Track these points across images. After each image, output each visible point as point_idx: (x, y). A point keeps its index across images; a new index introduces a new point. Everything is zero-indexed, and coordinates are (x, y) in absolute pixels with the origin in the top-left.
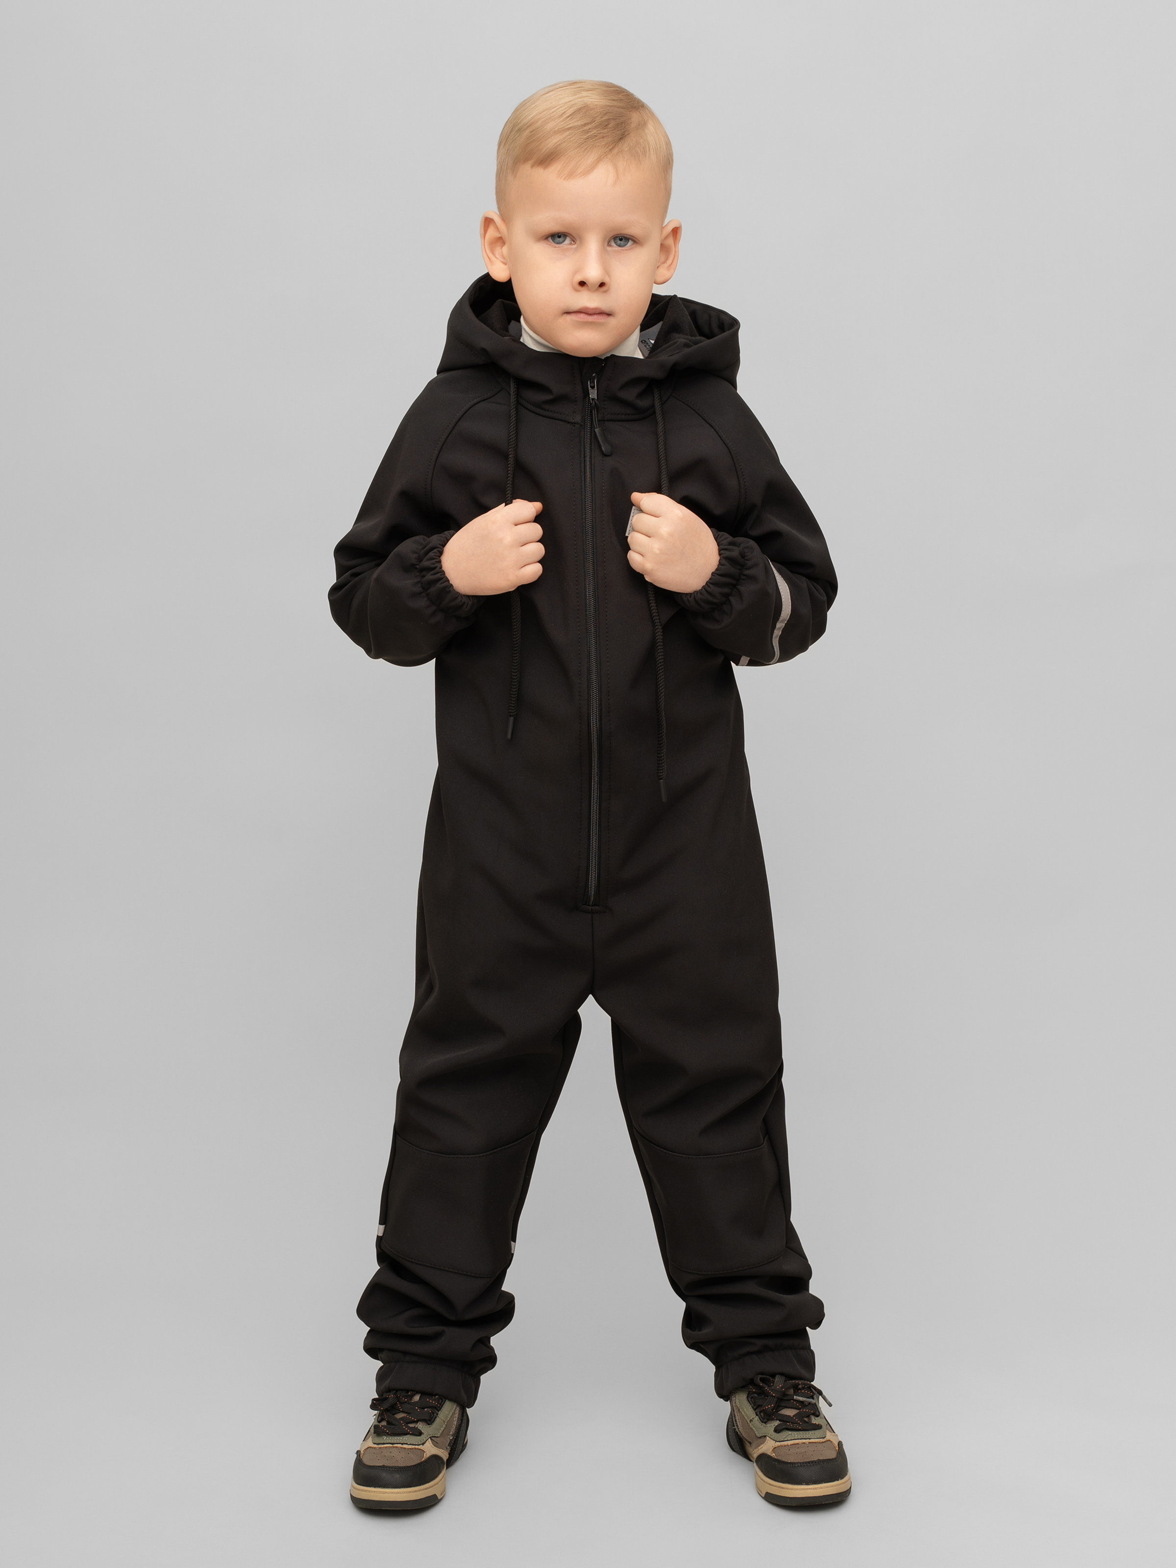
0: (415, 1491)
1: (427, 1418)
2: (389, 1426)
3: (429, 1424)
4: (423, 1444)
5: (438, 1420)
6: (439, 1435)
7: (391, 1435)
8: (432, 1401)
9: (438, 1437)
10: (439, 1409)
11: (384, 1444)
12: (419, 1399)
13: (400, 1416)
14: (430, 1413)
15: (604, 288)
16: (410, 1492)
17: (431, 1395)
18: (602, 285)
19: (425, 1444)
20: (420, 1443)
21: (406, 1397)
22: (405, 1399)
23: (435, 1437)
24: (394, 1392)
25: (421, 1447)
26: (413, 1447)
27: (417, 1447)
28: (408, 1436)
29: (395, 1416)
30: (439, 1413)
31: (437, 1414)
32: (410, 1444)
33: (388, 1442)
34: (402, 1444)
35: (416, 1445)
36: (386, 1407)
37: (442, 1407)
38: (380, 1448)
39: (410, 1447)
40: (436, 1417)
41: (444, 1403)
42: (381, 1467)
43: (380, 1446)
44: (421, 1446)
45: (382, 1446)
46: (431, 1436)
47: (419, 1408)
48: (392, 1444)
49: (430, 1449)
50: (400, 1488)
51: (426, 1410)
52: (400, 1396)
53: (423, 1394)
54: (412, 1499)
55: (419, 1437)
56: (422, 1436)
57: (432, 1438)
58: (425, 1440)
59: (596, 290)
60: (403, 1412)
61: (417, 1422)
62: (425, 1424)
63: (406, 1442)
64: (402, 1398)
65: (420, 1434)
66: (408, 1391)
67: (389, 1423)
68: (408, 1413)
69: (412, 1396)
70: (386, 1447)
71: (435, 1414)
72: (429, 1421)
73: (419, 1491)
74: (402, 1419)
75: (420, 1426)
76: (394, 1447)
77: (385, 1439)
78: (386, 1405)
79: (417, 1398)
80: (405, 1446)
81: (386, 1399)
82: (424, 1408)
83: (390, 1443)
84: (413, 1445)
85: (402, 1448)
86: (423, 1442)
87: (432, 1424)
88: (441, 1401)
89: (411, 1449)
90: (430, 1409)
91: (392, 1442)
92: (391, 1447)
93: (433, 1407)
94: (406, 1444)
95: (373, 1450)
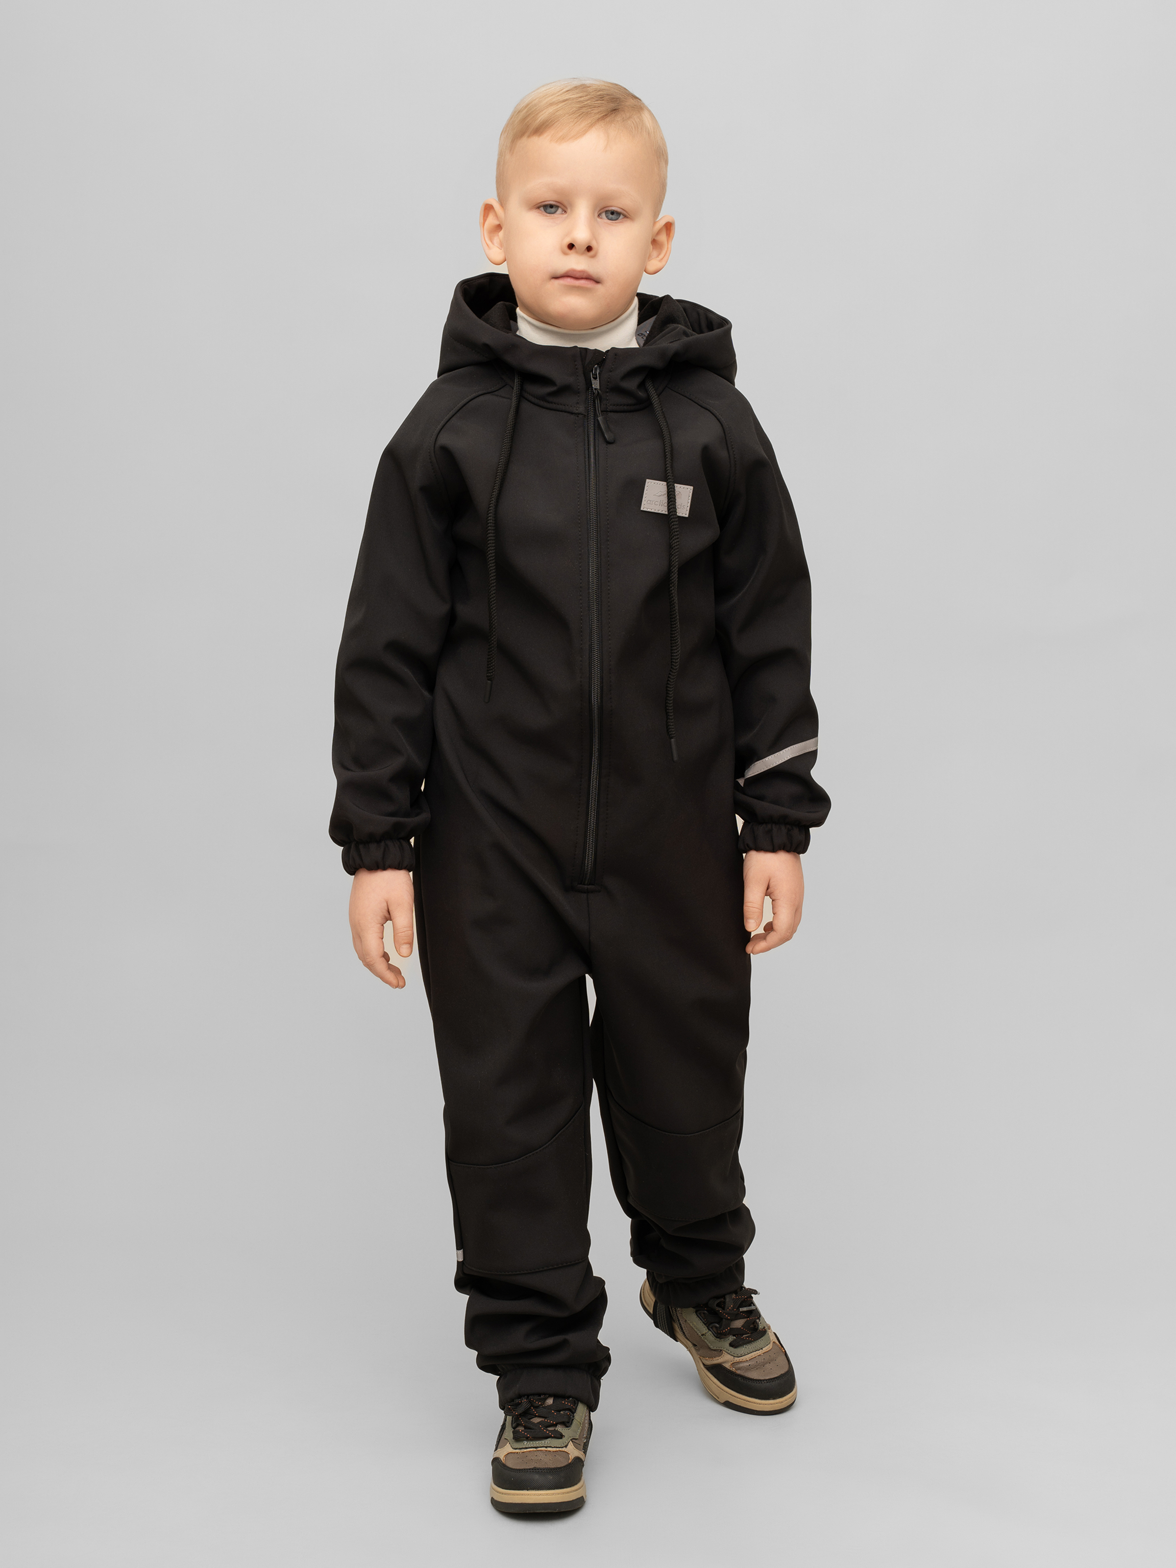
0: (568, 1493)
1: (565, 1420)
2: (527, 1430)
3: (567, 1427)
4: (566, 1446)
5: (575, 1422)
6: (577, 1437)
7: (531, 1440)
8: (567, 1403)
9: (577, 1439)
10: (573, 1411)
11: (526, 1448)
12: (553, 1403)
13: (536, 1420)
14: (568, 1415)
15: (592, 253)
16: (563, 1493)
17: (564, 1397)
18: (589, 249)
19: (568, 1447)
20: (563, 1446)
21: (540, 1400)
22: (538, 1403)
23: (575, 1439)
24: (526, 1397)
25: (564, 1449)
26: (558, 1449)
27: (560, 1449)
28: (550, 1439)
29: (531, 1420)
30: (575, 1415)
31: (574, 1417)
32: (554, 1447)
33: (530, 1446)
34: (546, 1447)
35: (560, 1448)
36: (521, 1412)
37: (576, 1409)
38: (523, 1452)
39: (555, 1449)
40: (573, 1420)
41: (577, 1406)
43: (519, 1451)
44: (565, 1448)
45: (525, 1450)
46: (572, 1438)
47: (554, 1411)
48: (536, 1448)
49: (573, 1452)
50: (554, 1489)
51: (562, 1412)
52: (533, 1400)
53: (556, 1396)
54: (566, 1501)
55: (560, 1440)
56: (563, 1438)
57: (573, 1440)
58: (567, 1442)
59: (582, 254)
60: (539, 1417)
61: (555, 1425)
62: (564, 1427)
63: (549, 1446)
64: (536, 1402)
65: (560, 1436)
66: (540, 1395)
67: (525, 1427)
68: (545, 1418)
69: (545, 1399)
70: (530, 1451)
71: (571, 1417)
72: (567, 1424)
73: (571, 1492)
74: (539, 1423)
75: (560, 1428)
76: (538, 1451)
77: (526, 1443)
78: (521, 1410)
79: (550, 1401)
80: (549, 1449)
81: (519, 1404)
82: (560, 1411)
83: (534, 1448)
84: (557, 1447)
85: (546, 1451)
86: (565, 1444)
87: (570, 1426)
88: (576, 1405)
89: (556, 1451)
90: (566, 1412)
91: (535, 1446)
92: (535, 1451)
93: (569, 1410)
94: (550, 1447)
95: (516, 1455)
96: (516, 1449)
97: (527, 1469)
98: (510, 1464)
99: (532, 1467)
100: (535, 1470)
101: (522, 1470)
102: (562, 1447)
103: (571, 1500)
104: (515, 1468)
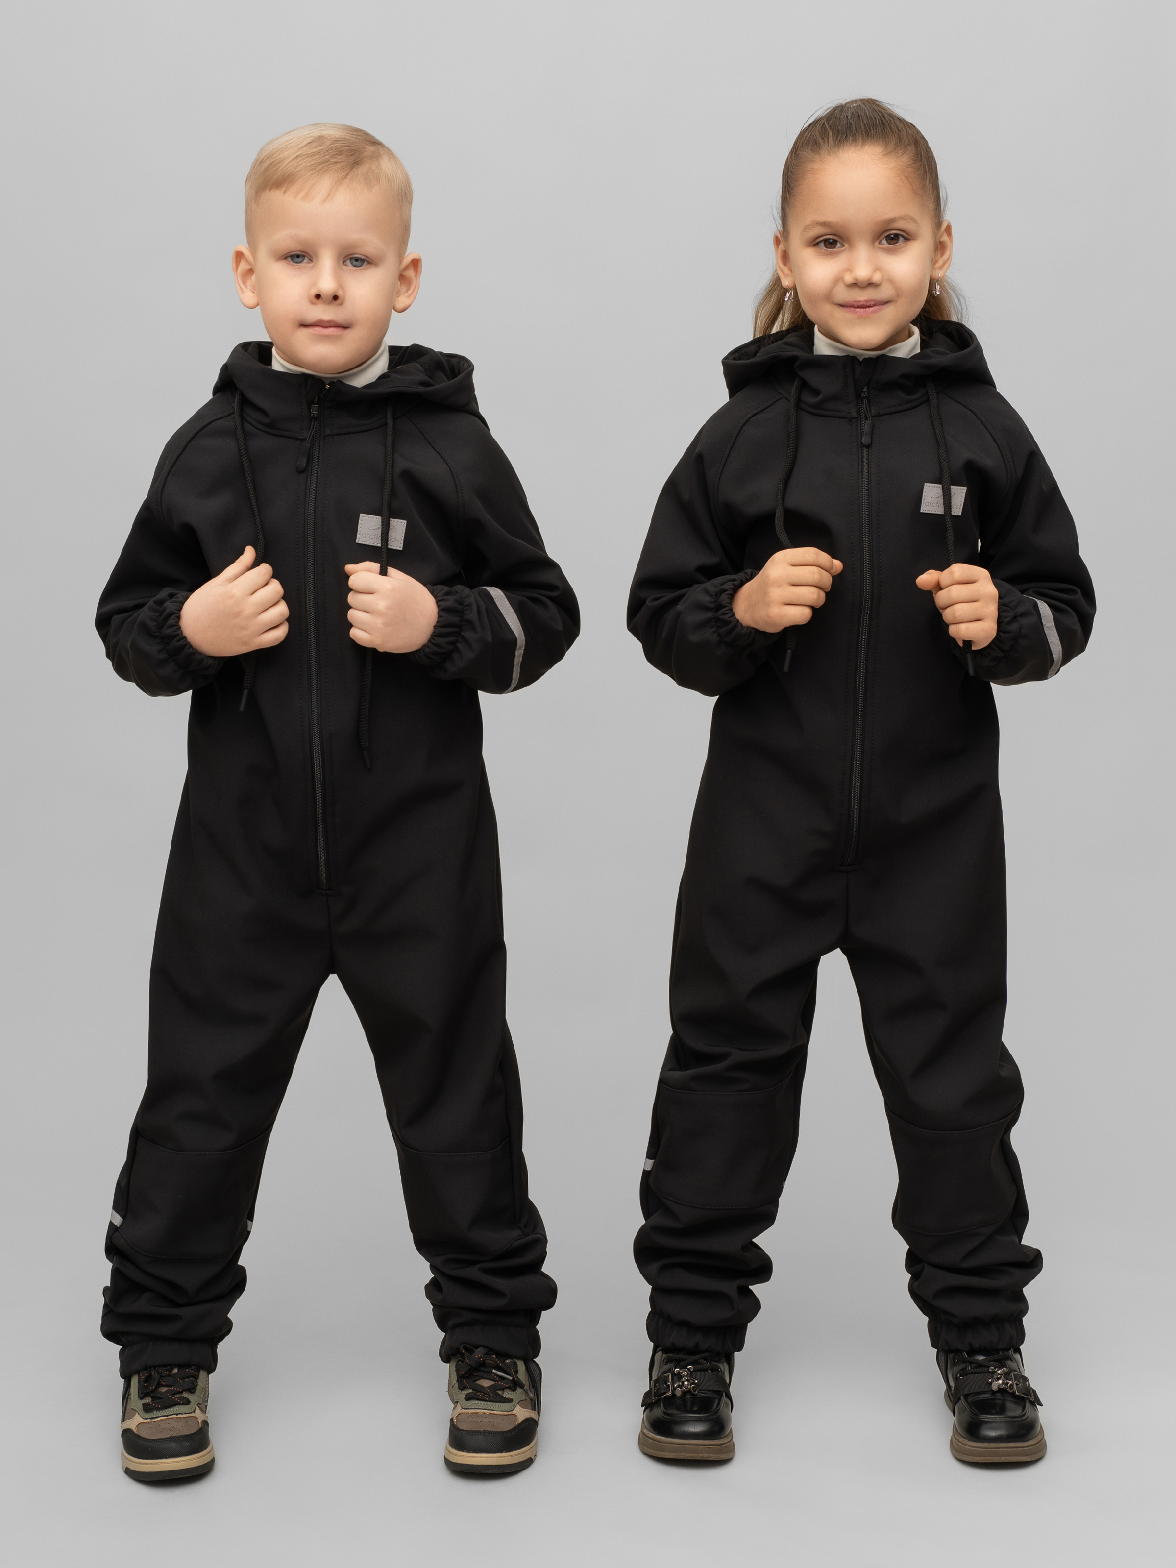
1: (190, 1387)
2: (155, 1400)
3: (192, 1393)
5: (198, 1388)
7: (160, 1409)
10: (197, 1377)
11: (159, 1417)
12: (178, 1371)
13: (164, 1389)
14: (192, 1382)
15: (338, 301)
16: (196, 1458)
17: (189, 1365)
18: (335, 298)
19: (195, 1412)
20: (191, 1411)
22: (164, 1373)
25: (192, 1415)
26: (187, 1415)
27: (190, 1415)
28: (178, 1406)
30: (198, 1381)
31: (197, 1383)
32: (184, 1413)
33: (161, 1415)
34: (177, 1414)
35: (189, 1413)
37: (198, 1375)
38: (154, 1422)
39: (185, 1416)
40: (197, 1385)
42: (169, 1438)
43: (154, 1420)
44: (193, 1413)
45: (156, 1419)
46: (199, 1403)
47: (181, 1379)
48: (167, 1416)
49: (199, 1416)
50: (191, 1455)
51: (186, 1380)
53: (180, 1366)
55: (188, 1406)
56: (191, 1404)
57: (199, 1405)
58: (194, 1407)
59: (329, 303)
60: (166, 1386)
61: (181, 1392)
62: (189, 1393)
65: (187, 1402)
66: (166, 1366)
67: (154, 1397)
68: (171, 1386)
69: (172, 1369)
70: (161, 1420)
72: (191, 1390)
73: (205, 1455)
74: (166, 1391)
75: (185, 1395)
76: (169, 1418)
77: (156, 1413)
79: (176, 1371)
80: (180, 1416)
82: (184, 1379)
83: (164, 1416)
84: (187, 1413)
85: (178, 1418)
86: (193, 1410)
87: (196, 1392)
88: (199, 1371)
89: (186, 1417)
90: (190, 1379)
91: (165, 1414)
92: (167, 1419)
93: (193, 1377)
94: (180, 1414)
95: (148, 1424)
96: (147, 1419)
97: (164, 1439)
98: (144, 1434)
99: (168, 1436)
100: (171, 1439)
101: (159, 1439)
102: (191, 1413)
103: (206, 1462)
104: (151, 1438)
